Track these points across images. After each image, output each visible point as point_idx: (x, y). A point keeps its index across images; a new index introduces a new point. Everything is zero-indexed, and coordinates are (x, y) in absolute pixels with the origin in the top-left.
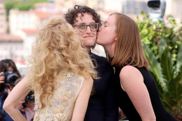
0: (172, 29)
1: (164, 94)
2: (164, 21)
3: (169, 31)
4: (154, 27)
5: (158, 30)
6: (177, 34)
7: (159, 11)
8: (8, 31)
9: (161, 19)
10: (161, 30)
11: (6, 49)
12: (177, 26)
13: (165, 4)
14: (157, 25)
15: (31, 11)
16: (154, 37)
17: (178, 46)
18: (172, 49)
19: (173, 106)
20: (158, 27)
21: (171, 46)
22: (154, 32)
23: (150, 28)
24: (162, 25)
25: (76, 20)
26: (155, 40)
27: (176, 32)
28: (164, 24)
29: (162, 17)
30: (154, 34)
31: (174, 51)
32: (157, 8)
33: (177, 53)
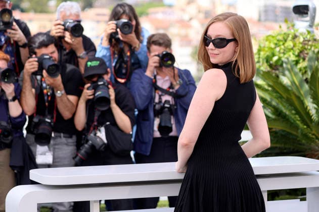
1: (313, 124)
2: (313, 32)
4: (301, 40)
5: (307, 42)
7: (308, 18)
9: (310, 29)
10: (310, 43)
14: (305, 36)
16: (301, 52)
20: (306, 39)
22: (301, 45)
23: (296, 40)
24: (310, 37)
26: (302, 56)
28: (313, 36)
29: (311, 26)
30: (302, 47)
32: (305, 15)
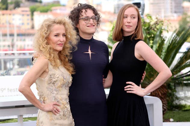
0: (149, 23)
2: (143, 18)
3: (147, 24)
6: (153, 27)
7: (140, 10)
8: (33, 27)
11: (31, 40)
12: (153, 21)
13: (144, 5)
15: (49, 13)
17: (154, 35)
18: (150, 37)
19: (151, 78)
21: (149, 35)
25: (81, 15)
27: (152, 25)
31: (151, 39)
33: (153, 40)
